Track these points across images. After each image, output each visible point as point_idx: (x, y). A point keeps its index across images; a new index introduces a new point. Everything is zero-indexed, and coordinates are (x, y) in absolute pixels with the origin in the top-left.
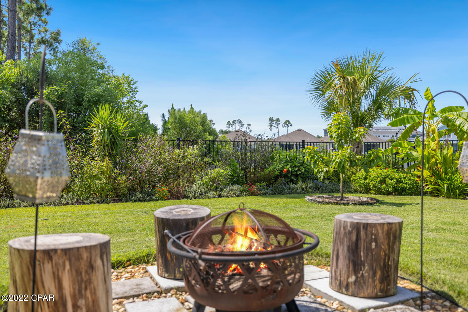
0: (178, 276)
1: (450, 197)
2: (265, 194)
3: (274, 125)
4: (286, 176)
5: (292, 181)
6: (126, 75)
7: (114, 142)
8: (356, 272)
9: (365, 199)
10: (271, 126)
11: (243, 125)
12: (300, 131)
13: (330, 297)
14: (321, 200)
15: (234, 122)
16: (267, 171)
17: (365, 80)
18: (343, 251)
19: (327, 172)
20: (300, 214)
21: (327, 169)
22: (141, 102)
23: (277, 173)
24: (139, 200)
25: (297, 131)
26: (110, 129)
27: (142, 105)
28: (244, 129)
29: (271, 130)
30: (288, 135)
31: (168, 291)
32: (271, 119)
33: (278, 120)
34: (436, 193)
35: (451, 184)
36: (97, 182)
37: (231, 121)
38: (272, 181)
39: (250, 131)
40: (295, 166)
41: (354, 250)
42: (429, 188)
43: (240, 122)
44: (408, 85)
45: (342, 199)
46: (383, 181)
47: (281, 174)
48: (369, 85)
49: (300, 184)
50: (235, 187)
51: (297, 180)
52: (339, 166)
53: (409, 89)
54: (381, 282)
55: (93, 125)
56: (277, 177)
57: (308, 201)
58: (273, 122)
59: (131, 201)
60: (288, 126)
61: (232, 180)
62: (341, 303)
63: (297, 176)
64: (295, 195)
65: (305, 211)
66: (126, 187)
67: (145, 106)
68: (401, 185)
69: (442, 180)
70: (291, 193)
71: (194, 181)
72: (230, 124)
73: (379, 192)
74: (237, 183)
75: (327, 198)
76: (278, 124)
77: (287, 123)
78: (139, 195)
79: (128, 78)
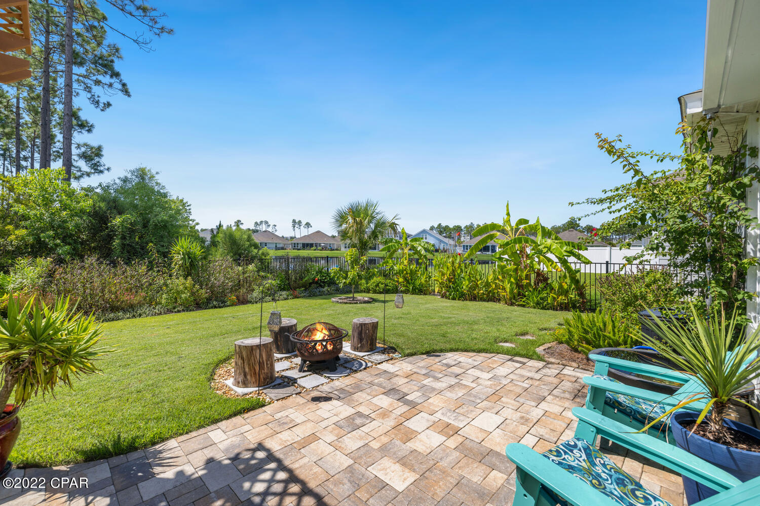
0: (284, 352)
1: (413, 294)
2: (304, 297)
3: (297, 226)
4: (317, 283)
5: (321, 286)
6: (180, 198)
7: (192, 264)
8: (361, 342)
9: (366, 299)
10: (294, 227)
11: (269, 226)
12: (318, 232)
13: (351, 353)
14: (341, 301)
15: (261, 222)
16: (304, 280)
17: (367, 219)
18: (356, 335)
19: (344, 283)
20: (331, 312)
21: (344, 281)
22: (193, 221)
23: (311, 281)
24: (215, 307)
25: (317, 232)
26: (189, 255)
27: (194, 223)
28: (270, 229)
29: (294, 230)
30: (308, 236)
31: (281, 359)
32: (294, 221)
33: (300, 222)
34: (406, 292)
35: (414, 286)
36: (183, 296)
37: (258, 222)
38: (307, 287)
39: (276, 231)
40: (323, 276)
41: (360, 334)
42: (403, 289)
43: (266, 222)
44: (393, 221)
45: (353, 300)
46: (377, 285)
47: (314, 282)
48: (370, 222)
49: (326, 288)
50: (284, 293)
51: (325, 285)
52: (352, 280)
53: (394, 223)
54: (370, 345)
55: (174, 252)
56: (310, 284)
57: (333, 302)
58: (296, 223)
59: (209, 308)
60: (308, 227)
61: (280, 287)
62: (355, 355)
63: (324, 282)
64: (324, 297)
65: (333, 310)
66: (206, 298)
67: (198, 224)
68: (387, 287)
69: (409, 284)
70: (321, 295)
71: (253, 290)
72: (258, 224)
73: (375, 292)
74: (283, 289)
75: (344, 299)
76: (300, 225)
77: (308, 225)
78: (215, 303)
79: (182, 201)
